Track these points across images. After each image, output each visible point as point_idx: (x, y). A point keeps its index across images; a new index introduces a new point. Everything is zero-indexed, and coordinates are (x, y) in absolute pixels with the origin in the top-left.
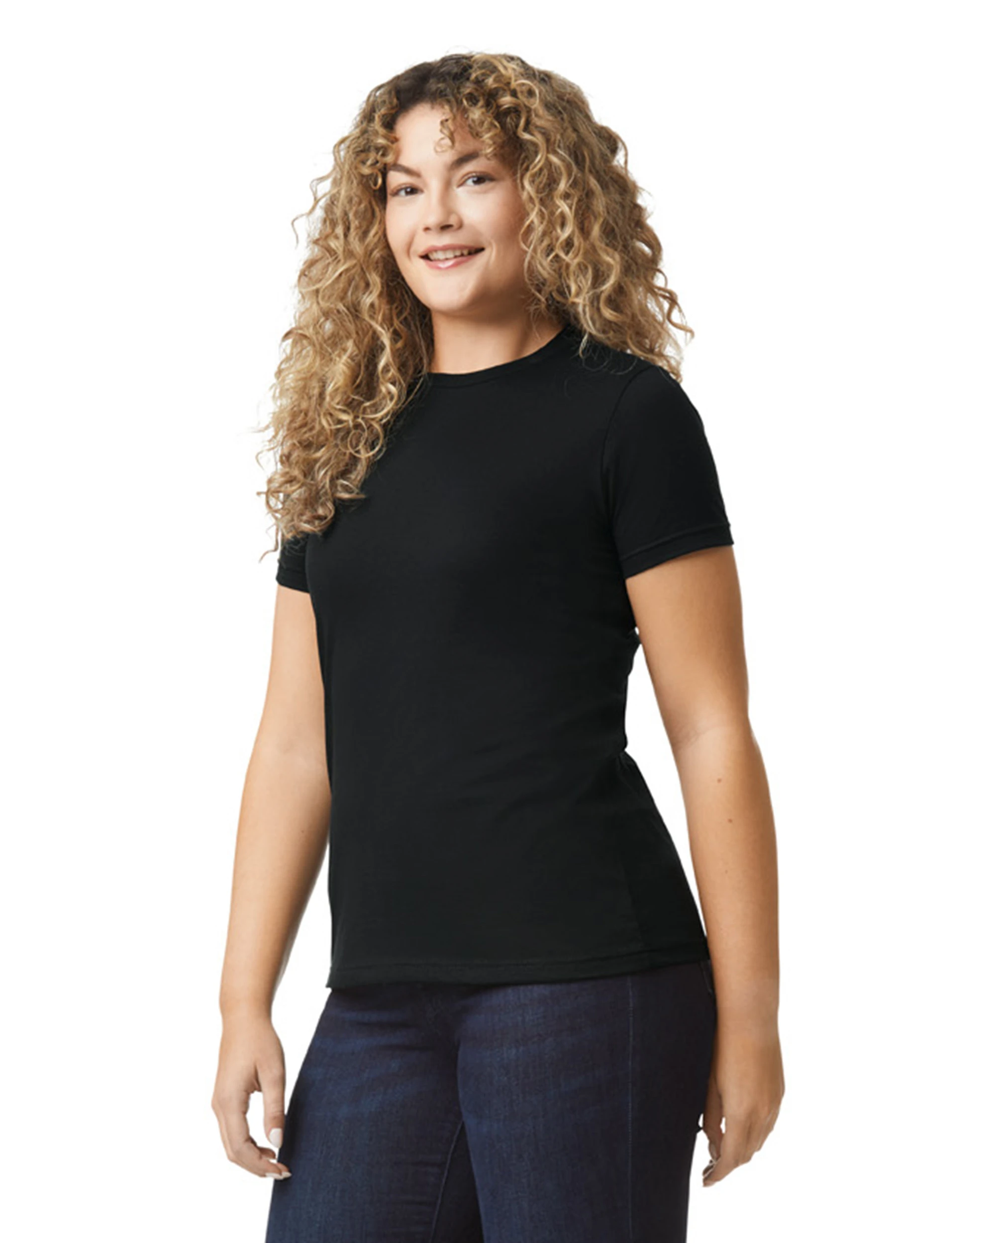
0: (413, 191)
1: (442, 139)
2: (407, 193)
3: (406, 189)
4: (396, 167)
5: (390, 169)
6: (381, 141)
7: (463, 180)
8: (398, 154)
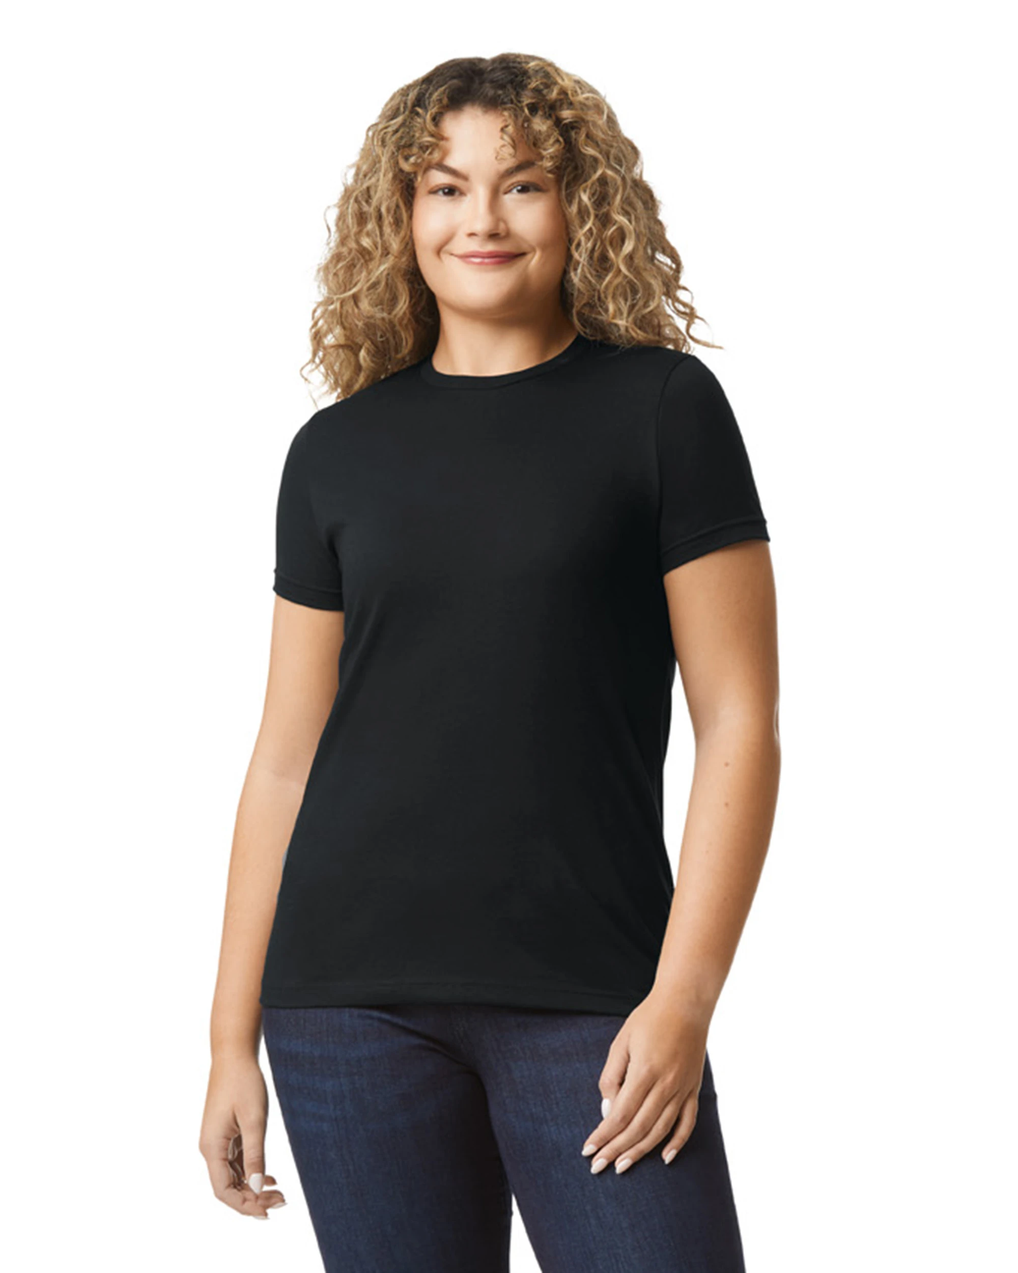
0: (450, 191)
1: (503, 146)
2: (445, 194)
3: (443, 189)
4: (442, 167)
5: (433, 168)
6: (427, 139)
7: (510, 188)
8: (445, 153)
